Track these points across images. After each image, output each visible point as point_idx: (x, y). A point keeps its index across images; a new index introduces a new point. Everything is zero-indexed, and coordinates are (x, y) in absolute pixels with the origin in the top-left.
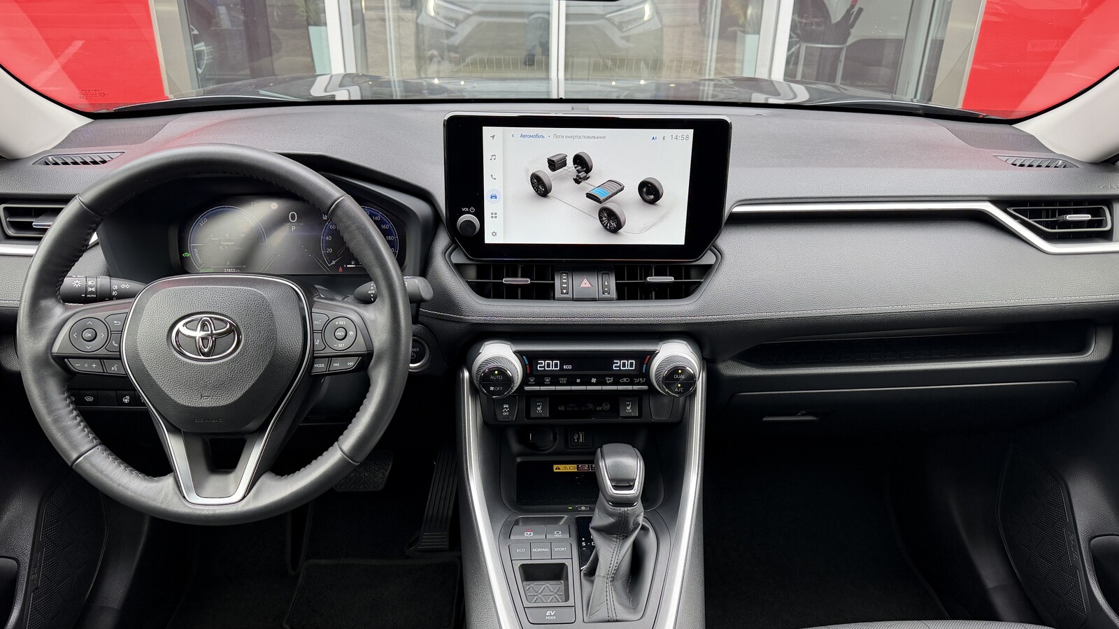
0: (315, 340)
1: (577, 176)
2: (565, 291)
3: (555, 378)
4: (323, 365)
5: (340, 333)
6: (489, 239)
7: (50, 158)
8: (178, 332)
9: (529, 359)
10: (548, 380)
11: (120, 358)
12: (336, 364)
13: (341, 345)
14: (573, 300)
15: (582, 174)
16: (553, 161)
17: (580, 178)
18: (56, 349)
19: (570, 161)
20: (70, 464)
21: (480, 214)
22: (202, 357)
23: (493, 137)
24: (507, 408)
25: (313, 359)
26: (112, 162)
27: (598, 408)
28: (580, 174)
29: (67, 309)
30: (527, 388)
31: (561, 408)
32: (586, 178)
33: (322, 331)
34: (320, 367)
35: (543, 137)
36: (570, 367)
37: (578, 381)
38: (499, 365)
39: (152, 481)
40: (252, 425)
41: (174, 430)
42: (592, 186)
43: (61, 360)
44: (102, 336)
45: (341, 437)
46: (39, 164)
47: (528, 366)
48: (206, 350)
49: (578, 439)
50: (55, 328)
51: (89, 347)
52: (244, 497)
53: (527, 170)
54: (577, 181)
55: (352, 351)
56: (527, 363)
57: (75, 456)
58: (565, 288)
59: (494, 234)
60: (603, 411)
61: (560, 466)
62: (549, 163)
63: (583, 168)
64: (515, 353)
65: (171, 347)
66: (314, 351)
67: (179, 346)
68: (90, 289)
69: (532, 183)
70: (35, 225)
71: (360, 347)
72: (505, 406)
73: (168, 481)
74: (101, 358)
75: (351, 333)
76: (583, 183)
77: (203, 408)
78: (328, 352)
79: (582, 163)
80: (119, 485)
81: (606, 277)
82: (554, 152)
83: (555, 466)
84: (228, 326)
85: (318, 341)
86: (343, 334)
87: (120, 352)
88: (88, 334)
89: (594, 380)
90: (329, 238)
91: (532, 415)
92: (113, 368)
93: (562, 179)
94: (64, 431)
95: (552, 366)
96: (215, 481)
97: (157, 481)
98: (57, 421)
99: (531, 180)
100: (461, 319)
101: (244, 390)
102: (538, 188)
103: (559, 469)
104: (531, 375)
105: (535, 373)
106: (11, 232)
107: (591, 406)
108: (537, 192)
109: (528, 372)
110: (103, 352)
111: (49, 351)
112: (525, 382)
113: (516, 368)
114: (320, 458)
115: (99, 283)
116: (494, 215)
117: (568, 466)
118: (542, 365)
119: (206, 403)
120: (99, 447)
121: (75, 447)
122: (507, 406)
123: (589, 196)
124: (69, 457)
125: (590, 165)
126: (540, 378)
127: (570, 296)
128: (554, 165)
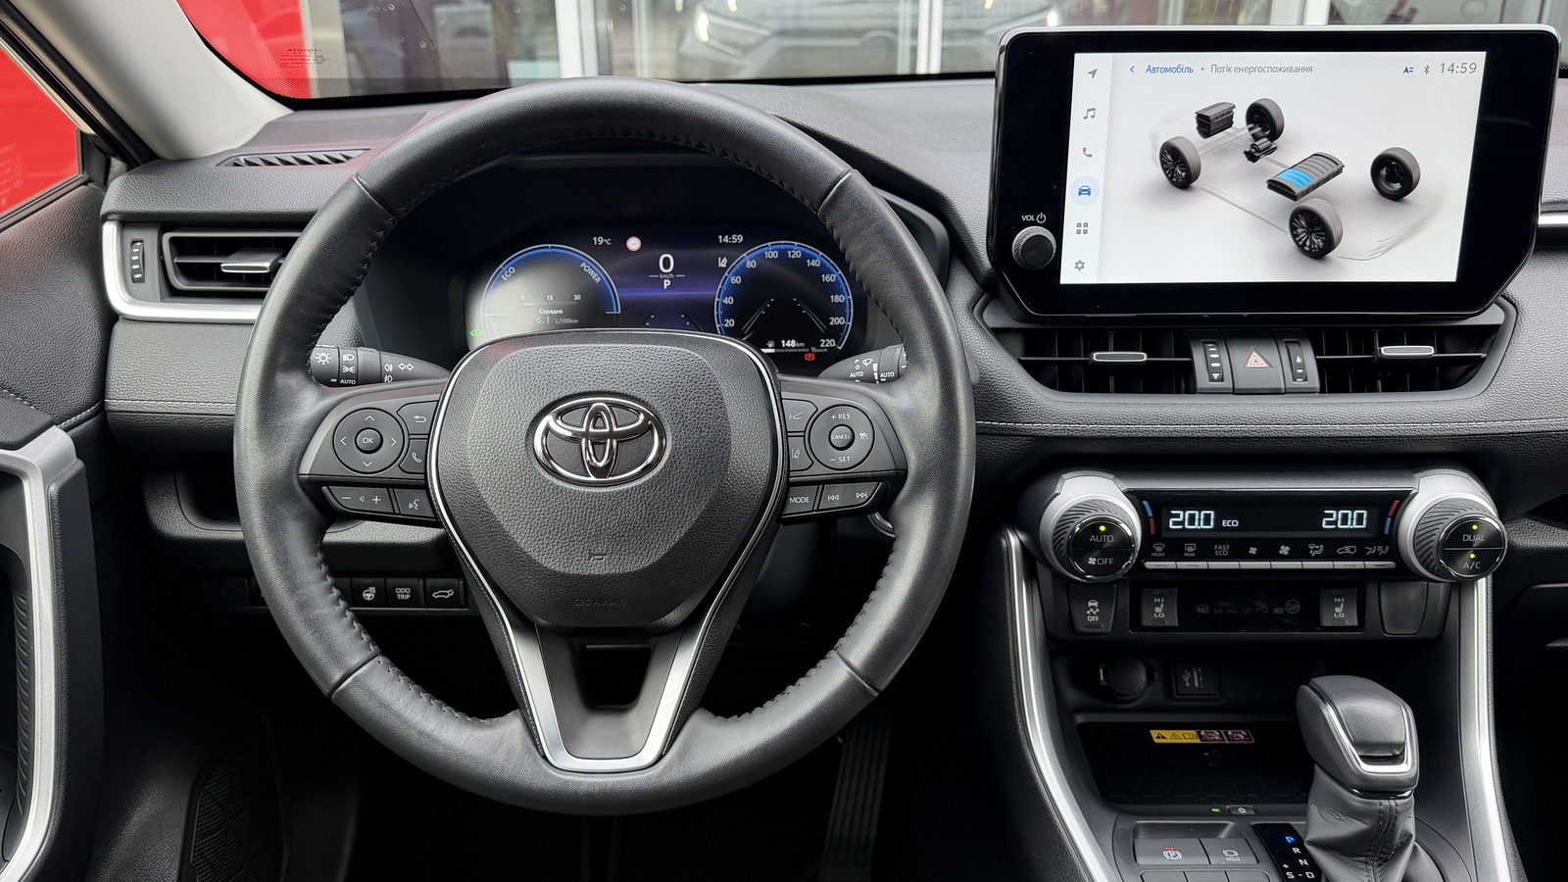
0: (792, 451)
1: (1253, 146)
2: (1216, 376)
3: (1205, 546)
4: (806, 499)
5: (840, 436)
6: (1069, 276)
7: (242, 158)
8: (548, 430)
9: (1154, 507)
10: (1190, 549)
11: (424, 486)
12: (833, 498)
13: (844, 459)
14: (1235, 392)
15: (1263, 143)
16: (1207, 118)
17: (1258, 151)
18: (306, 468)
19: (1240, 119)
20: (326, 691)
21: (1056, 226)
22: (593, 478)
23: (1093, 73)
24: (1094, 608)
25: (789, 485)
26: (348, 163)
27: (1276, 611)
28: (1257, 143)
29: (323, 395)
30: (1150, 565)
31: (1202, 610)
32: (1269, 151)
33: (806, 434)
34: (801, 502)
35: (1190, 70)
36: (1235, 523)
37: (1253, 551)
38: (1106, 514)
39: (481, 726)
40: (674, 617)
41: (525, 625)
42: (1281, 165)
43: (315, 488)
44: (392, 443)
45: (842, 641)
46: (226, 165)
47: (1152, 520)
48: (601, 464)
49: (1192, 681)
50: (306, 427)
51: (369, 463)
52: (660, 757)
53: (1154, 138)
54: (1252, 156)
55: (867, 467)
56: (1150, 514)
57: (337, 677)
58: (1216, 370)
59: (1080, 265)
60: (1286, 615)
61: (1163, 733)
62: (1198, 121)
63: (1264, 130)
64: (1128, 494)
65: (534, 460)
66: (789, 471)
67: (548, 457)
68: (346, 370)
69: (1163, 163)
70: (225, 268)
71: (881, 462)
72: (1090, 604)
73: (510, 726)
74: (389, 485)
75: (863, 436)
76: (1263, 161)
77: (594, 576)
78: (818, 471)
79: (1264, 120)
80: (421, 733)
81: (1294, 349)
82: (1208, 99)
83: (1154, 733)
84: (642, 417)
85: (798, 452)
86: (848, 437)
87: (426, 474)
88: (367, 439)
89: (1284, 550)
90: (729, 301)
91: (1146, 622)
92: (411, 506)
93: (1223, 152)
94: (314, 624)
95: (1200, 520)
96: (599, 727)
97: (490, 727)
98: (303, 606)
99: (1161, 157)
100: (1015, 429)
101: (671, 543)
102: (1173, 171)
103: (1163, 737)
104: (1158, 538)
105: (1165, 535)
106: (180, 283)
107: (1261, 606)
108: (1170, 179)
109: (1153, 533)
110: (394, 473)
111: (294, 471)
112: (1147, 552)
113: (1132, 524)
114: (801, 681)
115: (361, 359)
116: (1082, 228)
117: (1179, 733)
118: (1180, 519)
119: (599, 567)
120: (381, 659)
121: (337, 658)
122: (1096, 604)
123: (1275, 185)
124: (325, 677)
125: (1278, 124)
126: (1176, 546)
127: (1227, 384)
128: (1208, 125)
